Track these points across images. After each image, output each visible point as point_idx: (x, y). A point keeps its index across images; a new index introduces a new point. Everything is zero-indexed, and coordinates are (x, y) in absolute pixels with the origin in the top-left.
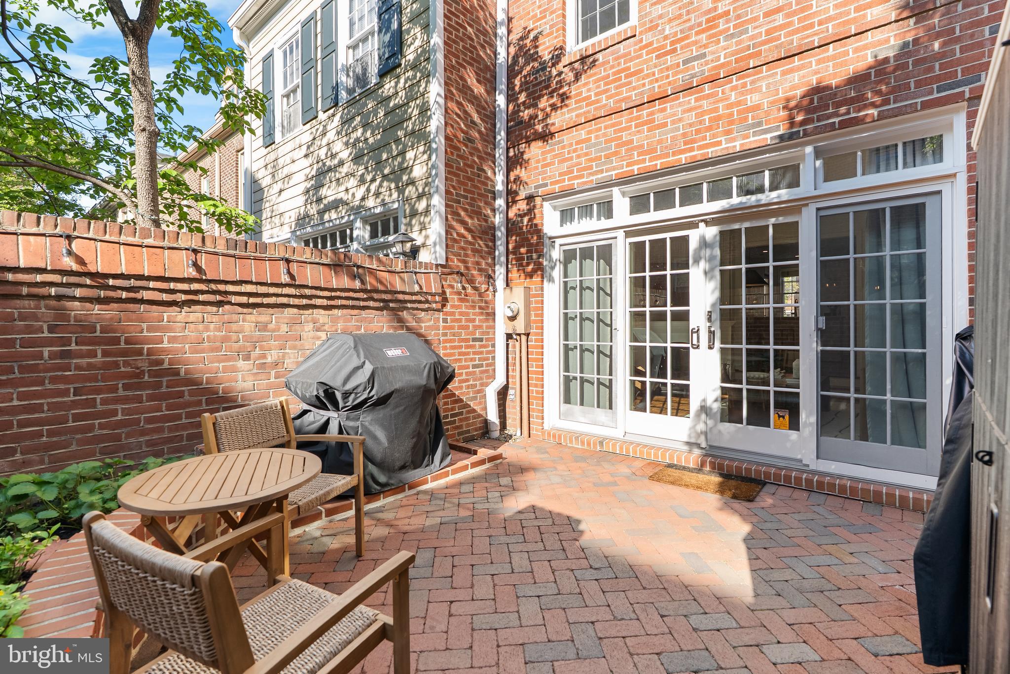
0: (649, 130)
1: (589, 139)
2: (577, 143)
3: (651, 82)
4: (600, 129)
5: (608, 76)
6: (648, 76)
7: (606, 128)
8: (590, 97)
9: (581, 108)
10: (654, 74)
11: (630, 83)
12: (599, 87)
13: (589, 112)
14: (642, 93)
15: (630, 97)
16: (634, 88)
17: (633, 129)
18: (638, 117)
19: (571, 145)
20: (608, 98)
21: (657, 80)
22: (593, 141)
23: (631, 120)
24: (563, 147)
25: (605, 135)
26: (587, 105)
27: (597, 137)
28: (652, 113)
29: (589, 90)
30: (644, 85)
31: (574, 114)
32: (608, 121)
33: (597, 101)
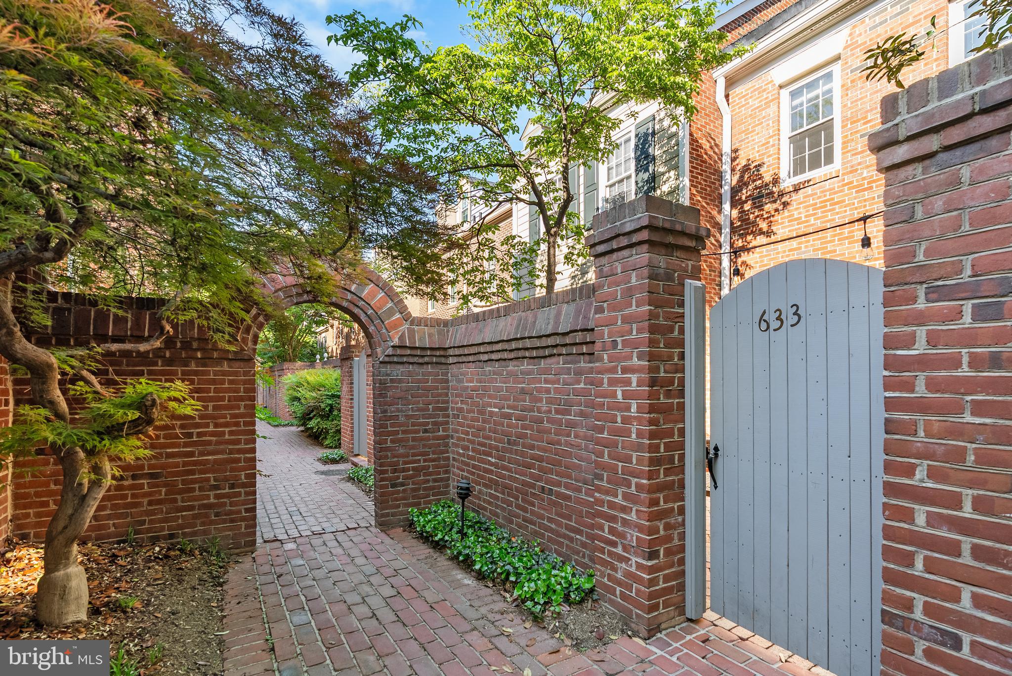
0: (849, 243)
1: (800, 248)
2: (790, 250)
3: (851, 210)
4: (808, 241)
5: (816, 204)
6: (848, 205)
7: (814, 240)
8: (800, 218)
9: (793, 225)
10: (854, 204)
11: (834, 209)
12: (807, 211)
13: (799, 228)
14: (844, 217)
15: (834, 220)
16: (837, 213)
17: (836, 242)
18: (840, 234)
19: (784, 252)
20: (815, 219)
21: (856, 208)
22: (803, 249)
23: (835, 236)
24: (778, 253)
25: (812, 245)
26: (798, 224)
27: (806, 247)
28: (852, 232)
29: (800, 213)
30: (846, 211)
31: (787, 230)
32: (815, 236)
33: (807, 221)
